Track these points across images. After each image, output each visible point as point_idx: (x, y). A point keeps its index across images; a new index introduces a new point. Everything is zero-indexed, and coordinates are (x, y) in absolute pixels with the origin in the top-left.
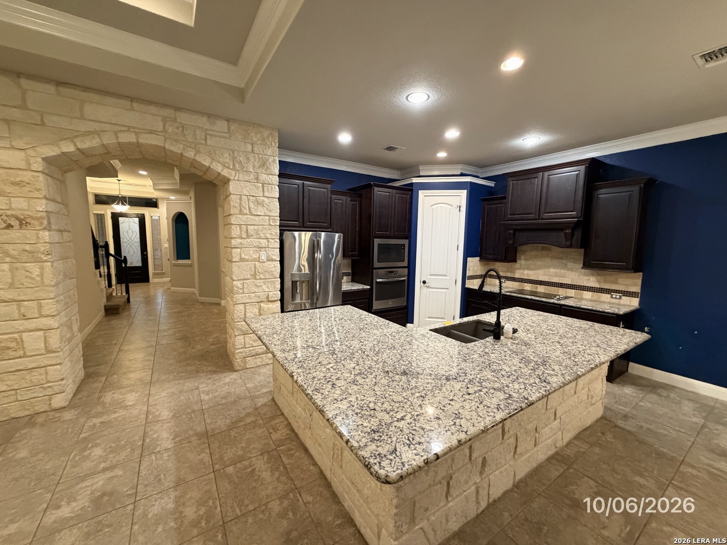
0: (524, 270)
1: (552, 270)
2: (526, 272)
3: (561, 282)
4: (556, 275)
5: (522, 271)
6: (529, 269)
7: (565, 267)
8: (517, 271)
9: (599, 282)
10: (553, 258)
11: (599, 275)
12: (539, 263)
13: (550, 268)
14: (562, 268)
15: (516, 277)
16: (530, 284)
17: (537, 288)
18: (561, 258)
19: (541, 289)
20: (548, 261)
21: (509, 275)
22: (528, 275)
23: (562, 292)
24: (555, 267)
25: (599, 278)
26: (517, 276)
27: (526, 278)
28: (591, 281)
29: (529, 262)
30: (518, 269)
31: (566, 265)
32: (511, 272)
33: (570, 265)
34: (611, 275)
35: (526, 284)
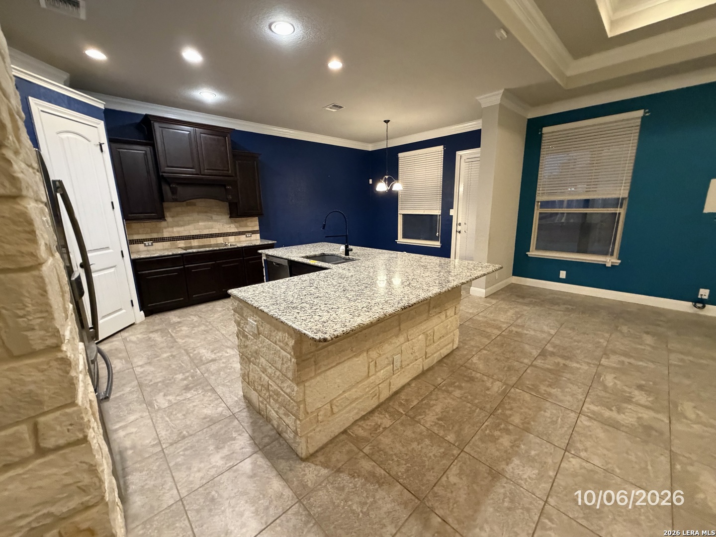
0: (172, 227)
1: (201, 224)
2: (175, 229)
3: (210, 233)
4: (206, 228)
5: (170, 229)
6: (178, 226)
7: (211, 219)
8: (164, 230)
9: (237, 227)
10: (199, 212)
11: (235, 222)
12: (187, 218)
13: (198, 222)
14: (208, 220)
15: (165, 236)
16: (183, 241)
17: (191, 243)
18: (206, 212)
19: (195, 243)
20: (195, 216)
21: (155, 236)
22: (178, 232)
23: (213, 241)
24: (203, 220)
25: (236, 224)
26: (166, 234)
27: (177, 235)
28: (233, 228)
29: (176, 219)
30: (165, 228)
31: (212, 217)
32: (158, 233)
33: (215, 217)
34: (243, 221)
35: (178, 242)
